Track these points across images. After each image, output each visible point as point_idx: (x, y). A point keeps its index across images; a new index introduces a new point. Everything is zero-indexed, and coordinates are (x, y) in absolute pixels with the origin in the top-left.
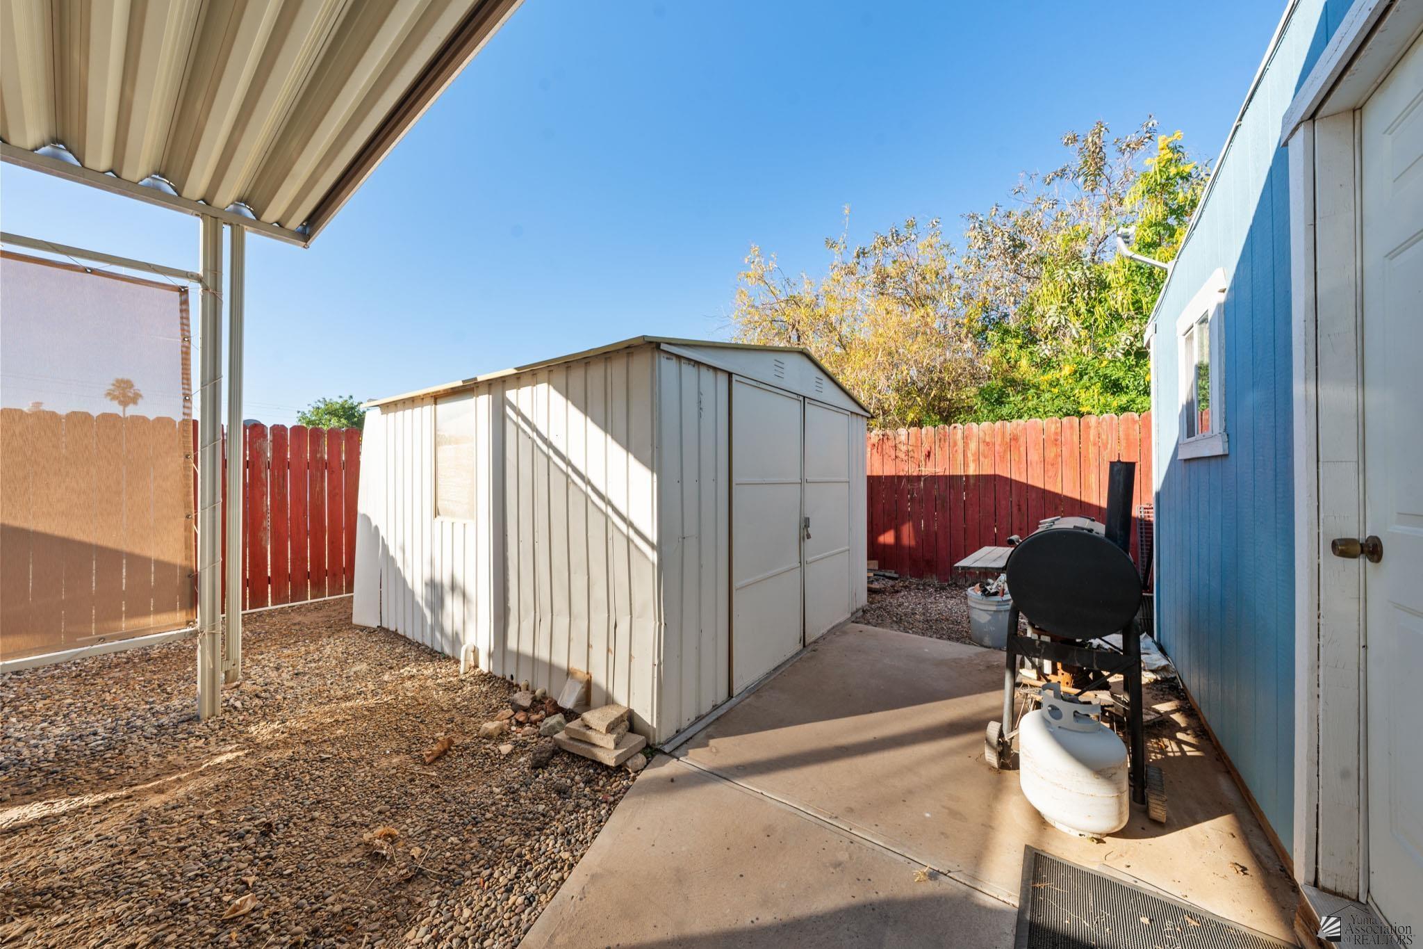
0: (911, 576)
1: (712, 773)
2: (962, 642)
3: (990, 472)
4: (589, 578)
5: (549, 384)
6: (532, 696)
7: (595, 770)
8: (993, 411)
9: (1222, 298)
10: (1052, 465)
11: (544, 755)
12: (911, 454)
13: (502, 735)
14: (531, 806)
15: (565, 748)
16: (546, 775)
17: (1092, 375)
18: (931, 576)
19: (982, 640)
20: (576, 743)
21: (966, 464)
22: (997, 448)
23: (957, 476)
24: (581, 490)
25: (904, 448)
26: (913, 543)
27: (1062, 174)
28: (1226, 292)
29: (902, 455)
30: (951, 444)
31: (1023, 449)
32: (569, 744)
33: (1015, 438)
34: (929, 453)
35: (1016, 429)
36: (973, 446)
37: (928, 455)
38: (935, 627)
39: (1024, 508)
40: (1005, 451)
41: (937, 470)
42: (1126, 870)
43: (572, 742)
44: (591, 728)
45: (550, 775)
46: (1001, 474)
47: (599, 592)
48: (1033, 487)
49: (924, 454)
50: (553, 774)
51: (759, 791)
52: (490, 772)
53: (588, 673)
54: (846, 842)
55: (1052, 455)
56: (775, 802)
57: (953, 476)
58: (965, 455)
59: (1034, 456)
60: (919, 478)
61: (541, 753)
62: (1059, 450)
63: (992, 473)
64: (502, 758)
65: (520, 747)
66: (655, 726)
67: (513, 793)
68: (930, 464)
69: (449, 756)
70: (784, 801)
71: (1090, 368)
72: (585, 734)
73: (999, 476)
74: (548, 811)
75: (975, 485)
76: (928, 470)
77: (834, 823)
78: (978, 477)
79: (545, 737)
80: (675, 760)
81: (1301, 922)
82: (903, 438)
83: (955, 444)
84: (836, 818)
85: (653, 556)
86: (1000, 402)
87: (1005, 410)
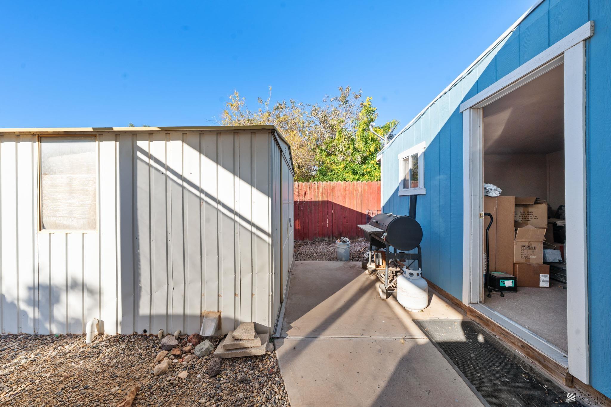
0: (299, 240)
1: (306, 338)
2: (335, 261)
3: (326, 200)
4: (218, 257)
5: (183, 141)
6: (174, 337)
7: (251, 361)
8: (323, 178)
9: (424, 150)
10: (344, 197)
11: (217, 366)
12: (299, 192)
13: (172, 368)
14: (233, 398)
15: (225, 357)
16: (225, 377)
17: (349, 168)
18: (307, 239)
19: (342, 259)
20: (234, 352)
21: (318, 197)
22: (328, 191)
23: (315, 201)
24: (214, 207)
25: (297, 190)
26: (300, 228)
27: (335, 99)
28: (426, 149)
29: (296, 193)
30: (314, 189)
31: (336, 191)
32: (228, 354)
33: (334, 188)
34: (306, 192)
35: (334, 185)
36: (321, 190)
37: (305, 193)
38: (323, 257)
39: (336, 212)
40: (331, 192)
41: (309, 199)
42: (433, 316)
43: (228, 352)
44: (241, 340)
45: (227, 375)
46: (329, 200)
47: (227, 264)
48: (339, 205)
49: (304, 192)
50: (229, 374)
51: (330, 337)
52: (183, 393)
53: (218, 312)
54: (374, 341)
55: (344, 194)
56: (340, 339)
57: (314, 201)
58: (318, 194)
59: (339, 194)
60: (302, 202)
61: (215, 366)
62: (346, 192)
63: (327, 200)
64: (184, 381)
65: (191, 369)
66: (270, 326)
67: (214, 397)
68: (306, 196)
69: (141, 399)
70: (342, 337)
71: (348, 166)
72: (238, 344)
73: (329, 201)
74: (247, 395)
75: (321, 204)
76: (305, 199)
77: (364, 337)
78: (322, 201)
79: (203, 357)
80: (285, 339)
81: (470, 313)
82: (297, 186)
83: (315, 189)
84: (363, 335)
85: (269, 240)
86: (326, 175)
87: (327, 178)
